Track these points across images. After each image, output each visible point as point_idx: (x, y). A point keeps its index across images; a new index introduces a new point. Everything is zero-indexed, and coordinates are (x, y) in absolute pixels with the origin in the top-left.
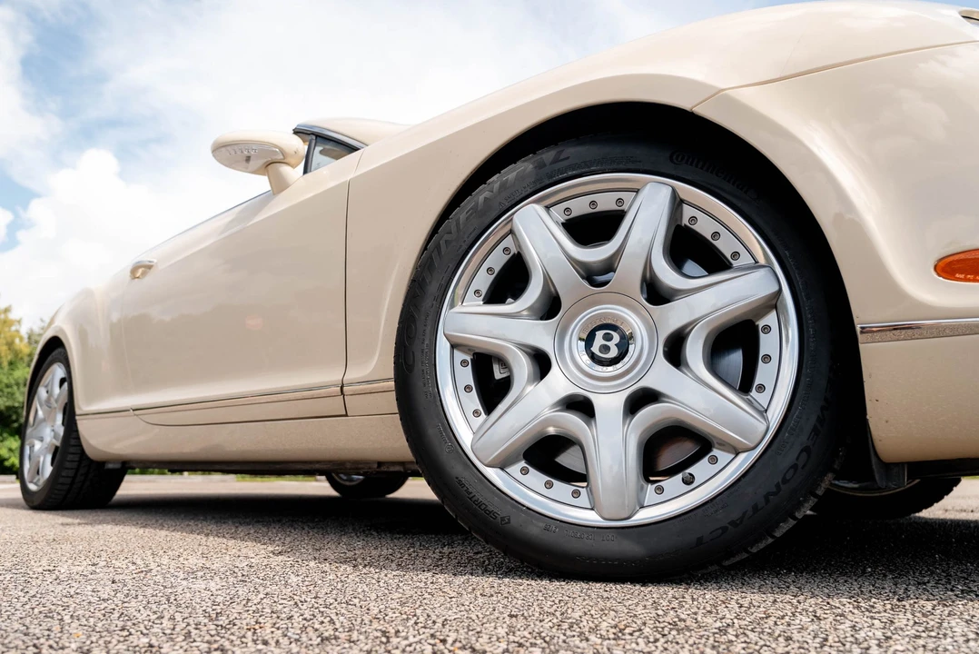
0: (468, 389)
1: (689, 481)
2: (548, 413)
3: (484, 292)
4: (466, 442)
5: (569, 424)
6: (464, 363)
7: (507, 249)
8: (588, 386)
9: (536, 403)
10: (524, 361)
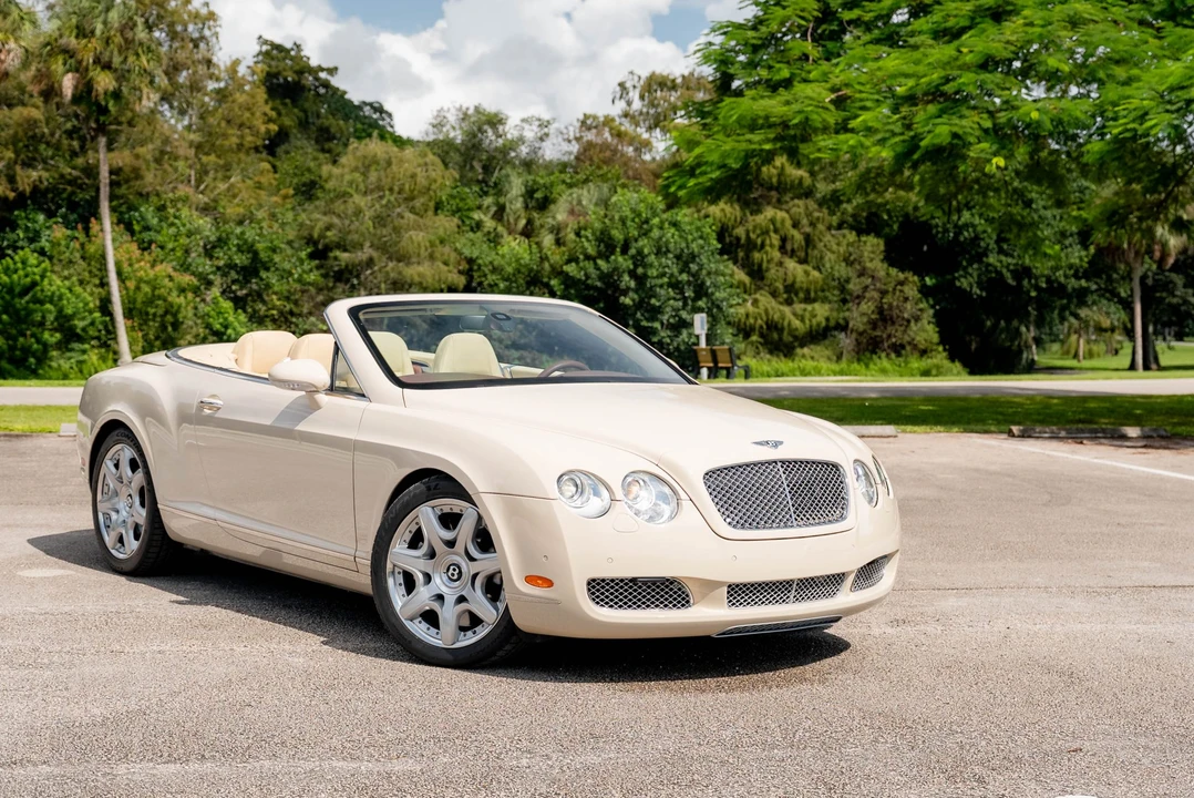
0: (400, 584)
1: (475, 633)
2: (427, 602)
3: (407, 541)
4: (398, 609)
5: (436, 606)
6: (399, 573)
7: (417, 523)
8: (444, 590)
9: (423, 596)
10: (419, 578)
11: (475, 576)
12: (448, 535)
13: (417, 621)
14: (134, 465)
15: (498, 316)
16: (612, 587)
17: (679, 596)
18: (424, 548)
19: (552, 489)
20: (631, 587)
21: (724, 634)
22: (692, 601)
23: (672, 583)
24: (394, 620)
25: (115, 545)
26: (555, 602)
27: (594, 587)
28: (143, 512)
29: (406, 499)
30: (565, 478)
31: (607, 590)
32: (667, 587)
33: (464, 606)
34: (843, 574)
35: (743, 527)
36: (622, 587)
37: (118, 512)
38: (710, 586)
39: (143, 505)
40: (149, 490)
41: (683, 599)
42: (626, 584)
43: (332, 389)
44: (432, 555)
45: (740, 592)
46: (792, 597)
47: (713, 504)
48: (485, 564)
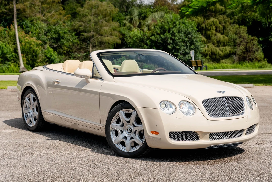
0: (114, 134)
1: (136, 148)
2: (122, 139)
3: (116, 121)
4: (113, 141)
5: (124, 140)
6: (113, 130)
7: (119, 116)
8: (127, 135)
9: (121, 137)
10: (120, 132)
11: (136, 131)
12: (128, 119)
13: (119, 144)
14: (34, 100)
15: (140, 55)
16: (176, 134)
17: (196, 137)
18: (121, 123)
19: (158, 106)
20: (181, 134)
21: (209, 148)
22: (199, 138)
23: (193, 133)
24: (112, 144)
25: (29, 123)
26: (160, 139)
27: (171, 134)
28: (37, 113)
29: (115, 109)
30: (162, 103)
31: (175, 135)
32: (192, 134)
33: (132, 140)
34: (243, 130)
35: (214, 116)
36: (179, 134)
37: (29, 113)
38: (204, 134)
39: (37, 111)
40: (39, 107)
41: (197, 138)
42: (180, 133)
43: (93, 77)
44: (123, 125)
45: (213, 135)
46: (228, 137)
47: (205, 110)
48: (139, 128)
